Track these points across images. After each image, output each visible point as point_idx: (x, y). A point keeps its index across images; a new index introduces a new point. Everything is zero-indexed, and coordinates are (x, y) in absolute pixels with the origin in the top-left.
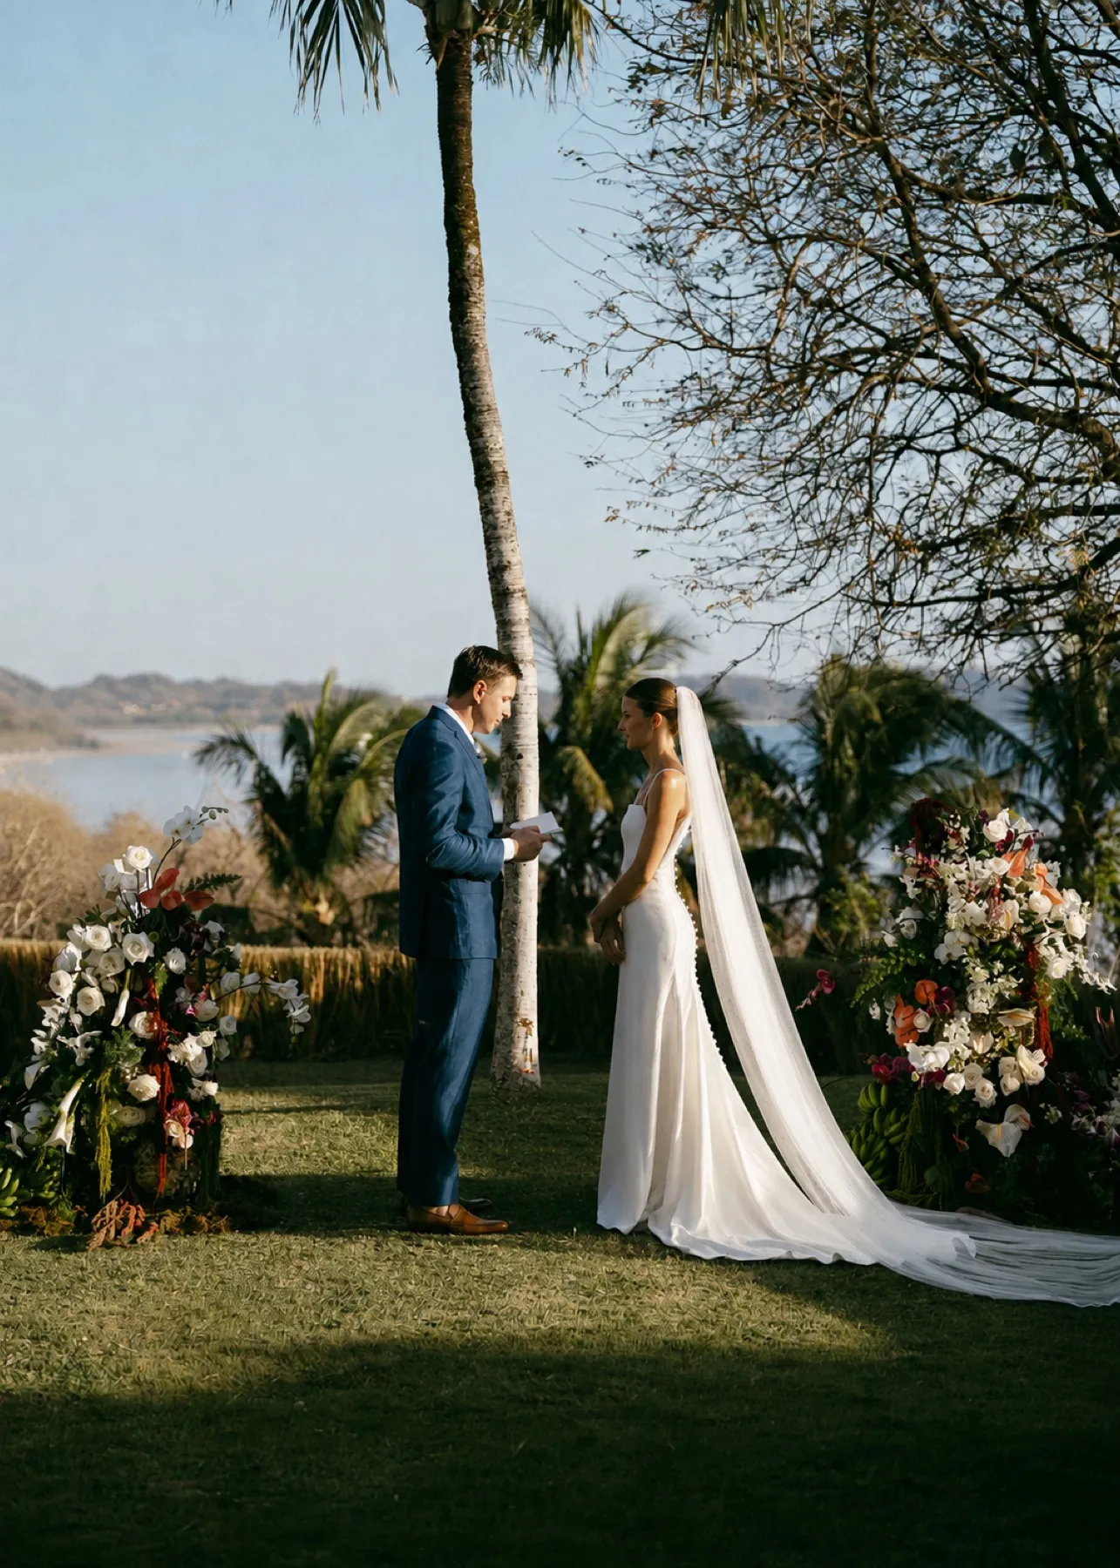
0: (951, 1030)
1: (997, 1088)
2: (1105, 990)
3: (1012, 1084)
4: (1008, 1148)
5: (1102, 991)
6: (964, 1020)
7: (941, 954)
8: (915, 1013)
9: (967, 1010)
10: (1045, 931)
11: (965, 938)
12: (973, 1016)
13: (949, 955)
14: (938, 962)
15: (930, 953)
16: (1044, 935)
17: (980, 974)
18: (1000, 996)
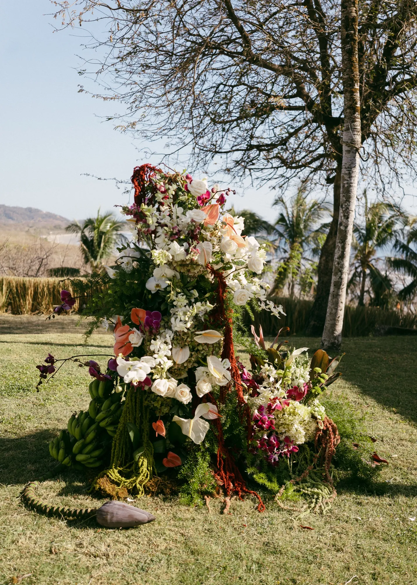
0: (157, 345)
1: (193, 391)
2: (277, 315)
3: (204, 388)
4: (198, 437)
5: (275, 316)
6: (169, 336)
7: (151, 285)
8: (130, 332)
9: (170, 328)
10: (231, 268)
11: (170, 272)
12: (176, 333)
13: (158, 286)
14: (149, 292)
15: (143, 283)
16: (229, 271)
17: (182, 300)
18: (196, 317)
